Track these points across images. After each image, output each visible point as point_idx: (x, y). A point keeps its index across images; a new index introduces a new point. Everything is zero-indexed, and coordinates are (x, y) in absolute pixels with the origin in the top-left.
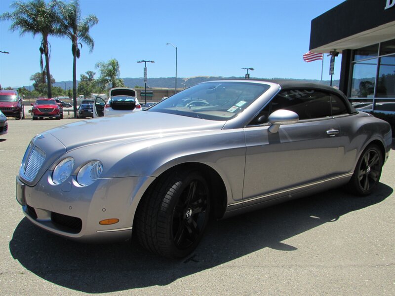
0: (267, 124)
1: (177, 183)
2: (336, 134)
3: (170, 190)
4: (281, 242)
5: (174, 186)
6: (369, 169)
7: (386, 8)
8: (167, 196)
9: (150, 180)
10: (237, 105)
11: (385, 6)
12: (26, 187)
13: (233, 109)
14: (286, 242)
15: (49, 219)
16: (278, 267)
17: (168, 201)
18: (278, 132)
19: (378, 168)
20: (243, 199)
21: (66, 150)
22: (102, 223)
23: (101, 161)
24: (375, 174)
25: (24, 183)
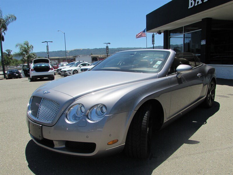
1: (147, 112)
4: (189, 139)
5: (146, 115)
6: (211, 93)
7: (189, 8)
8: (143, 121)
10: (157, 63)
13: (156, 66)
14: (192, 138)
15: (64, 146)
16: (199, 153)
18: (181, 78)
19: (213, 92)
20: (170, 117)
21: (74, 99)
22: (109, 144)
23: (104, 104)
24: (212, 96)
25: (41, 125)
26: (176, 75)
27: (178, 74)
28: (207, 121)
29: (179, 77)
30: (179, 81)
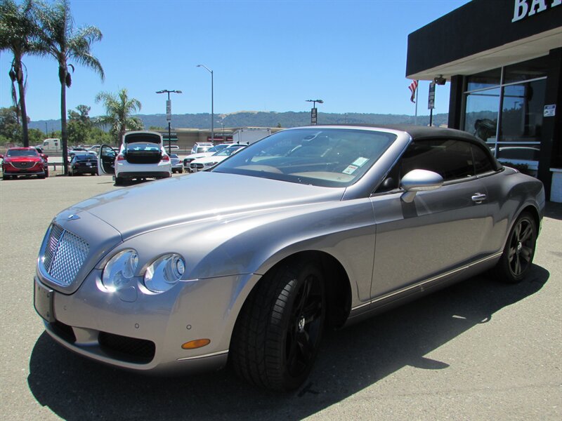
0: (398, 190)
1: (291, 283)
2: (483, 201)
3: (282, 293)
4: (425, 356)
5: (287, 287)
6: (520, 246)
7: (513, 21)
8: (278, 302)
9: (253, 280)
10: (354, 163)
11: (513, 18)
12: (56, 294)
13: (349, 170)
14: (430, 355)
15: (96, 342)
16: (430, 394)
17: (281, 309)
18: (413, 201)
19: (530, 244)
20: (371, 299)
21: (122, 238)
22: (185, 346)
23: (183, 256)
24: (527, 253)
25: (52, 289)
26: (400, 194)
27: (406, 192)
28: (494, 316)
29: (407, 199)
30: (409, 210)
